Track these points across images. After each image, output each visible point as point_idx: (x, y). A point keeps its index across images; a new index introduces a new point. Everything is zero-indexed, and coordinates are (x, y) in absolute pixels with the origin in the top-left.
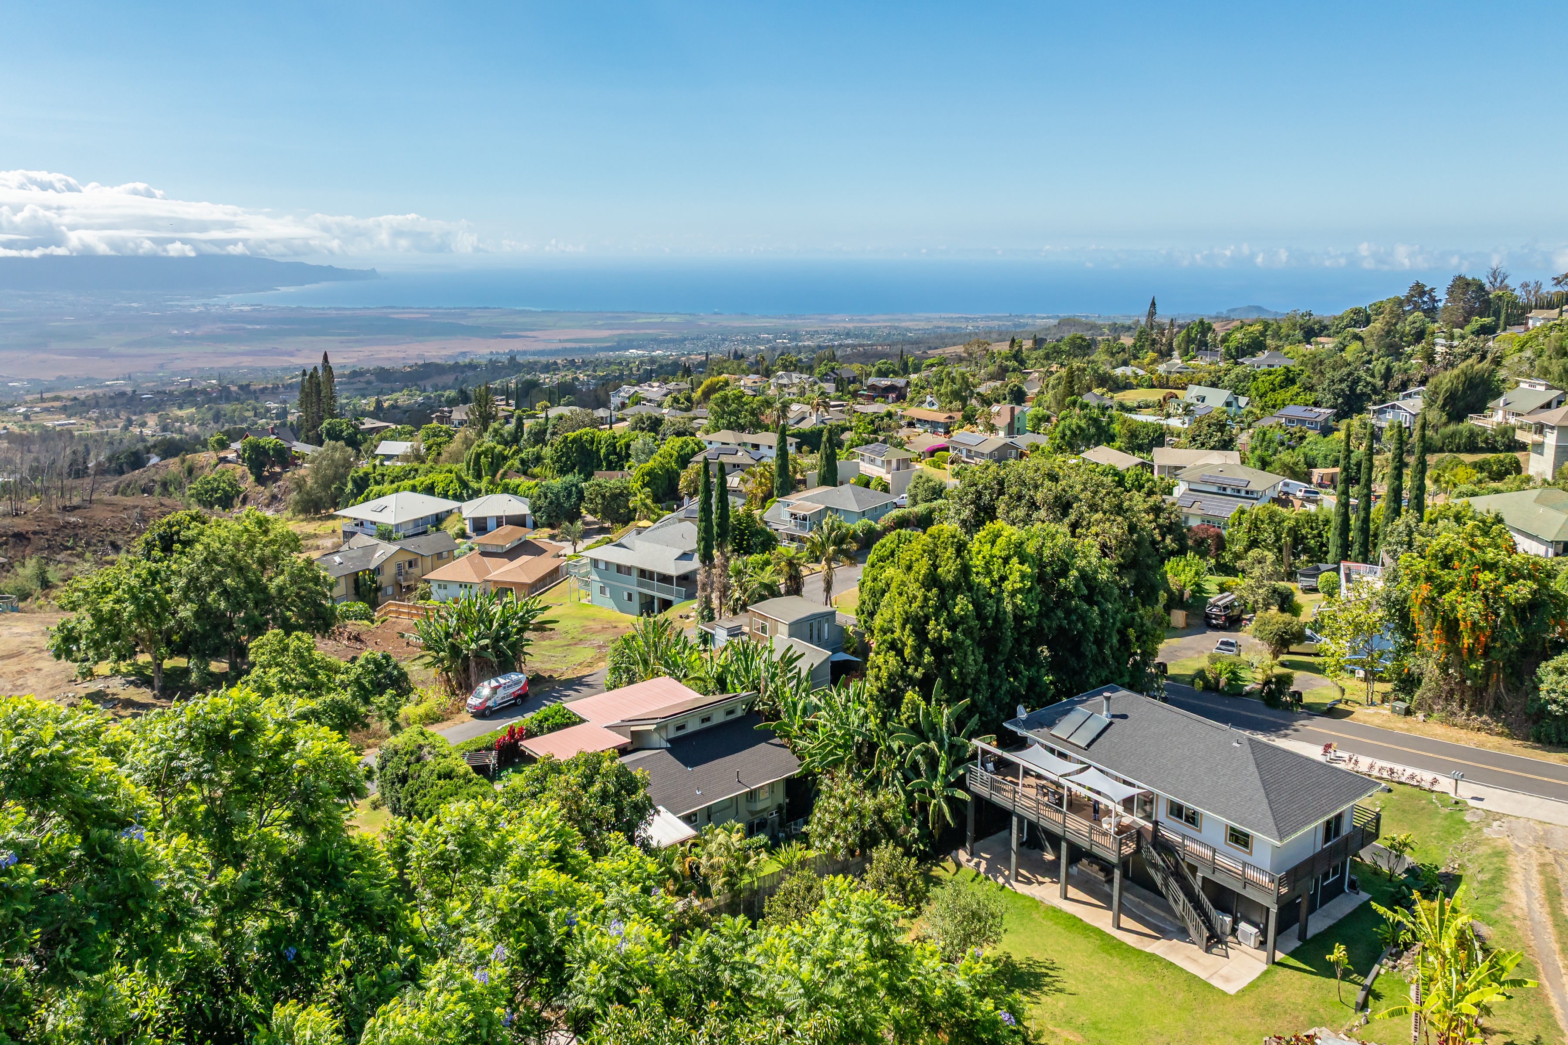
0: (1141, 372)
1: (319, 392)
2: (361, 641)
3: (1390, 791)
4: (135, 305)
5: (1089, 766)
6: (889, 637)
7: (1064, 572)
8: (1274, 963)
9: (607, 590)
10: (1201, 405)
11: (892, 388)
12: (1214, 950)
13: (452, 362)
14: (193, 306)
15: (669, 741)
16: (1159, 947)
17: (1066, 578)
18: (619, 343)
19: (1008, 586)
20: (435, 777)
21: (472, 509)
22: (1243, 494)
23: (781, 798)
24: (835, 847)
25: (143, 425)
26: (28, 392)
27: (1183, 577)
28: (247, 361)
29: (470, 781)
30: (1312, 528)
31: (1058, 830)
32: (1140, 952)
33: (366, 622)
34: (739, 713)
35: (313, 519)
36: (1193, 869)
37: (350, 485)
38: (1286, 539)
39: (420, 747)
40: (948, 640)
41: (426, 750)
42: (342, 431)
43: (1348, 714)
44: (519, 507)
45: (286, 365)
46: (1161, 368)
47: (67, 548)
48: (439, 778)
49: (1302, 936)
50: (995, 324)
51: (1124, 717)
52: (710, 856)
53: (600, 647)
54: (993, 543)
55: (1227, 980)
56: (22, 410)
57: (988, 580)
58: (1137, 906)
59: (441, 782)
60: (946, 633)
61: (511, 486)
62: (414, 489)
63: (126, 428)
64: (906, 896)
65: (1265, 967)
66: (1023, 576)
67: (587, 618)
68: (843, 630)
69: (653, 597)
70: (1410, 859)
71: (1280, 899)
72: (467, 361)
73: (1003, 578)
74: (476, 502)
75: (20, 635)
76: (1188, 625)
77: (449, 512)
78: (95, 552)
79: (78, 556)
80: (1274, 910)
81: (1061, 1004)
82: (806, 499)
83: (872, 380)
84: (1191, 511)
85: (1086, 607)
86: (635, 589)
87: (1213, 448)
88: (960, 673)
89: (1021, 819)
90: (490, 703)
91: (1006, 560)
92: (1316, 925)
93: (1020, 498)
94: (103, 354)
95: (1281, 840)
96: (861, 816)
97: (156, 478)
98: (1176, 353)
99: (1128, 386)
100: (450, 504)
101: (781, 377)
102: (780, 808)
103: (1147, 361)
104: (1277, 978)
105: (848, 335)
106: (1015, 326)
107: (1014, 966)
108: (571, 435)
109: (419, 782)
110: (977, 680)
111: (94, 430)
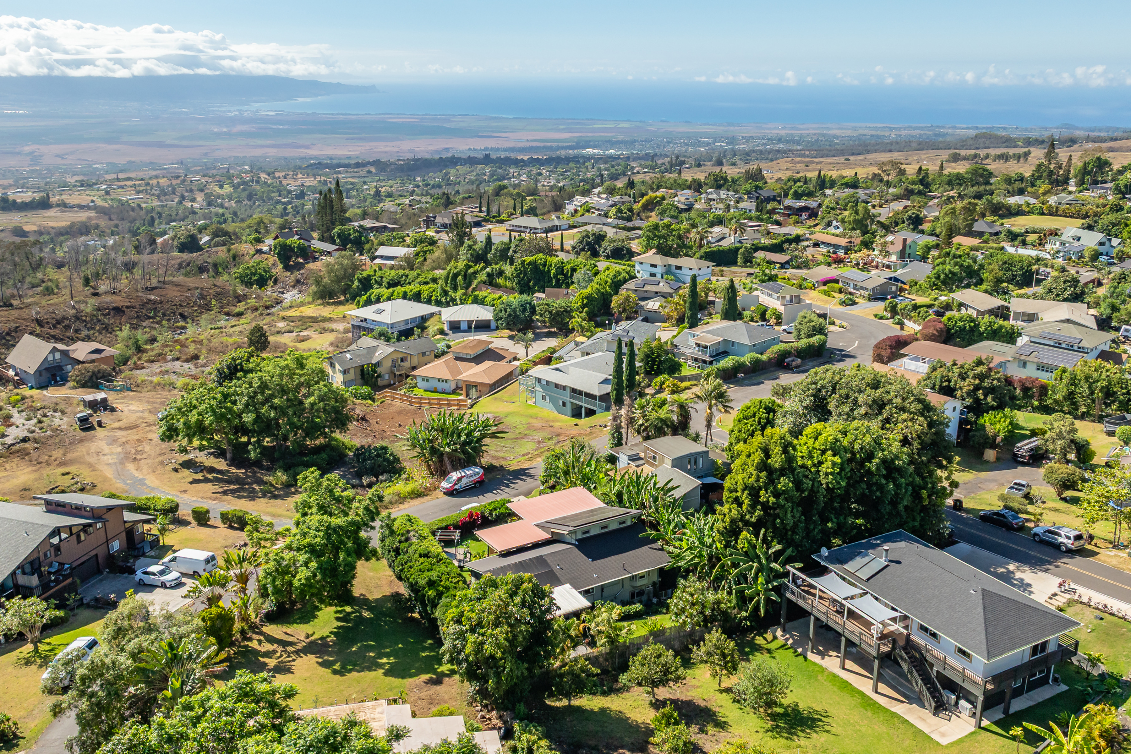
0: (1032, 201)
1: (332, 207)
2: (366, 421)
3: (1102, 619)
4: (185, 110)
5: (867, 593)
6: (734, 495)
7: (870, 456)
8: (980, 727)
9: (547, 398)
10: (1076, 244)
11: (805, 209)
12: (941, 715)
13: (437, 157)
14: (230, 111)
15: (577, 540)
16: (902, 709)
17: (871, 463)
18: (577, 143)
19: (823, 468)
20: (417, 555)
21: (449, 314)
22: (1076, 348)
23: (655, 578)
24: (685, 622)
25: (193, 200)
26: (107, 172)
27: (998, 426)
28: (272, 152)
29: (441, 560)
30: (1122, 388)
31: (839, 630)
32: (887, 710)
33: (369, 402)
34: (629, 523)
35: (328, 304)
36: (932, 665)
37: (356, 283)
38: (1098, 394)
39: (408, 532)
40: (773, 503)
41: (412, 534)
42: (350, 235)
43: (1094, 554)
44: (485, 314)
45: (303, 155)
46: (1052, 200)
47: (150, 318)
48: (420, 556)
49: (1006, 711)
50: (917, 132)
51: (899, 562)
52: (597, 625)
53: (539, 442)
54: (816, 439)
55: (943, 735)
56: (104, 187)
57: (810, 462)
58: (893, 679)
59: (422, 560)
60: (772, 499)
61: (480, 297)
62: (405, 296)
63: (180, 202)
64: (726, 663)
65: (973, 729)
66: (834, 464)
67: (531, 417)
68: (714, 463)
69: (581, 407)
70: (1103, 668)
71: (986, 693)
72: (450, 155)
73: (820, 463)
74: (452, 309)
75: (135, 412)
76: (998, 459)
77: (432, 315)
78: (169, 320)
79: (157, 323)
80: (981, 698)
81: (822, 740)
82: (709, 332)
83: (789, 202)
84: (1028, 359)
85: (884, 482)
86: (568, 400)
87: (1065, 300)
88: (782, 522)
89: (817, 619)
90: (456, 487)
91: (823, 452)
92: (1017, 705)
93: (847, 396)
94: (161, 145)
95: (988, 659)
96: (703, 606)
97: (208, 260)
98: (1072, 181)
99: (1018, 212)
100: (433, 309)
101: (711, 193)
102: (654, 584)
103: (1041, 190)
104: (979, 738)
105: (780, 140)
106: (936, 135)
107: (799, 711)
108: (528, 259)
109: (406, 557)
110: (795, 525)
111: (156, 203)
